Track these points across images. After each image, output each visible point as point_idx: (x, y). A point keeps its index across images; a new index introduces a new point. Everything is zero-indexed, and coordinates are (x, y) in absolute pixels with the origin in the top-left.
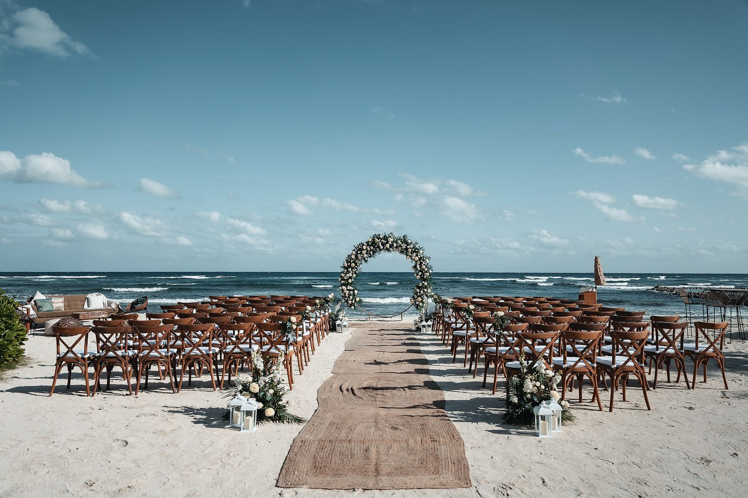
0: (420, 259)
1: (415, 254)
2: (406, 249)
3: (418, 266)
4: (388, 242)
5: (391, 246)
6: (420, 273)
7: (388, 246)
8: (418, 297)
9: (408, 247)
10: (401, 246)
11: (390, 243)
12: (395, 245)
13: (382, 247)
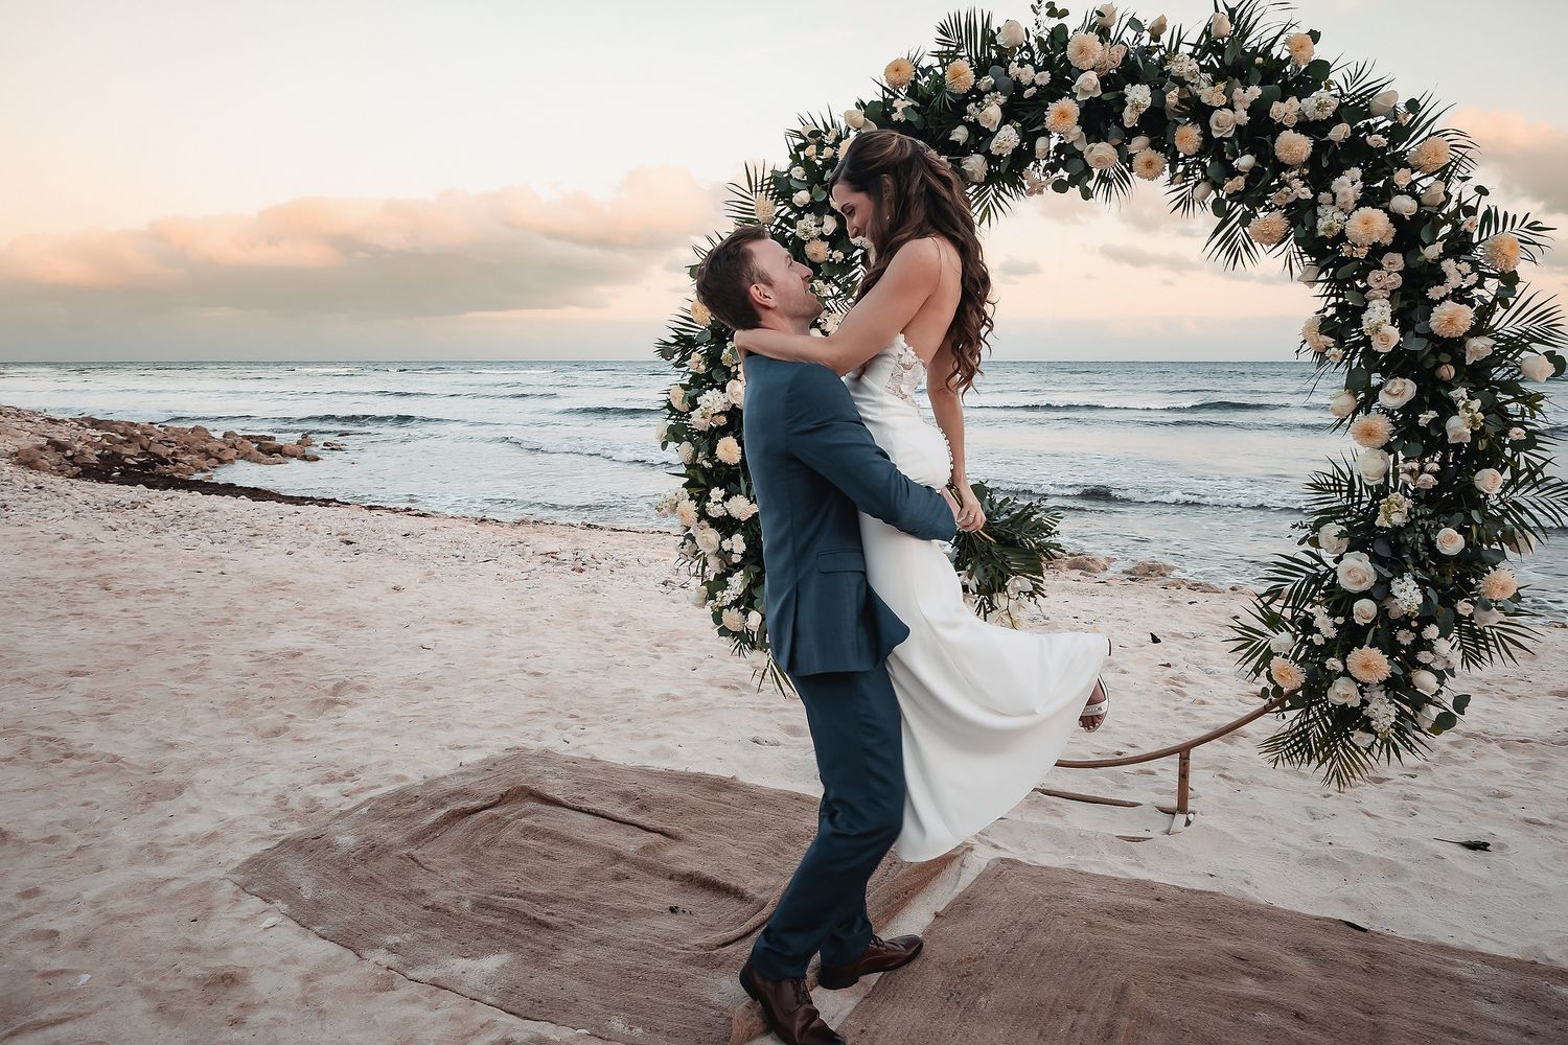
0: (1408, 234)
1: (1349, 184)
2: (1259, 131)
3: (1378, 314)
4: (1061, 86)
5: (1099, 118)
6: (1399, 391)
7: (1062, 116)
8: (1351, 636)
9: (1279, 110)
10: (1200, 112)
11: (1089, 83)
12: (1139, 95)
13: (1007, 139)
